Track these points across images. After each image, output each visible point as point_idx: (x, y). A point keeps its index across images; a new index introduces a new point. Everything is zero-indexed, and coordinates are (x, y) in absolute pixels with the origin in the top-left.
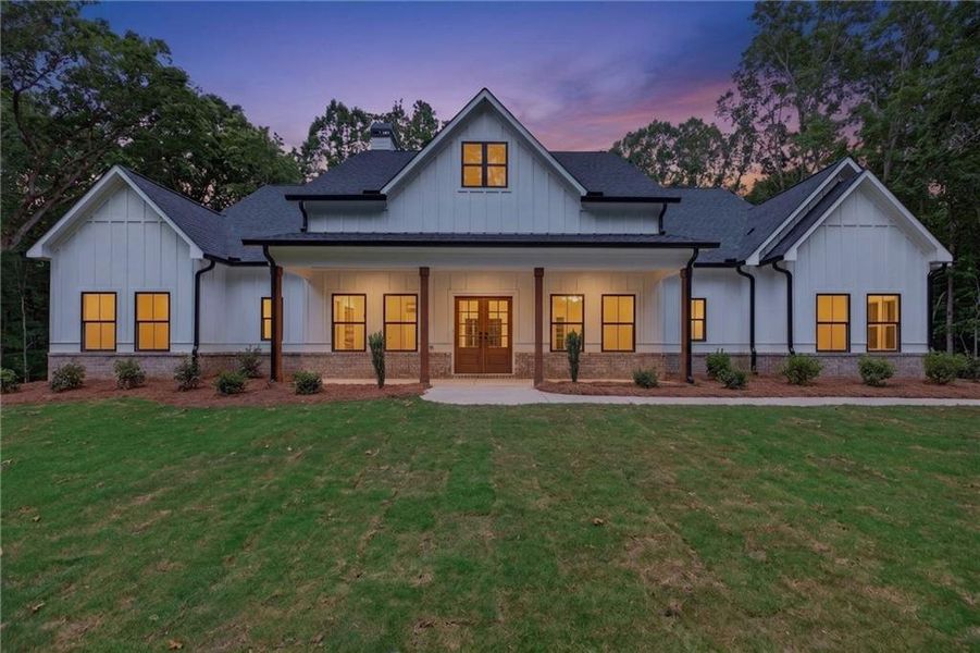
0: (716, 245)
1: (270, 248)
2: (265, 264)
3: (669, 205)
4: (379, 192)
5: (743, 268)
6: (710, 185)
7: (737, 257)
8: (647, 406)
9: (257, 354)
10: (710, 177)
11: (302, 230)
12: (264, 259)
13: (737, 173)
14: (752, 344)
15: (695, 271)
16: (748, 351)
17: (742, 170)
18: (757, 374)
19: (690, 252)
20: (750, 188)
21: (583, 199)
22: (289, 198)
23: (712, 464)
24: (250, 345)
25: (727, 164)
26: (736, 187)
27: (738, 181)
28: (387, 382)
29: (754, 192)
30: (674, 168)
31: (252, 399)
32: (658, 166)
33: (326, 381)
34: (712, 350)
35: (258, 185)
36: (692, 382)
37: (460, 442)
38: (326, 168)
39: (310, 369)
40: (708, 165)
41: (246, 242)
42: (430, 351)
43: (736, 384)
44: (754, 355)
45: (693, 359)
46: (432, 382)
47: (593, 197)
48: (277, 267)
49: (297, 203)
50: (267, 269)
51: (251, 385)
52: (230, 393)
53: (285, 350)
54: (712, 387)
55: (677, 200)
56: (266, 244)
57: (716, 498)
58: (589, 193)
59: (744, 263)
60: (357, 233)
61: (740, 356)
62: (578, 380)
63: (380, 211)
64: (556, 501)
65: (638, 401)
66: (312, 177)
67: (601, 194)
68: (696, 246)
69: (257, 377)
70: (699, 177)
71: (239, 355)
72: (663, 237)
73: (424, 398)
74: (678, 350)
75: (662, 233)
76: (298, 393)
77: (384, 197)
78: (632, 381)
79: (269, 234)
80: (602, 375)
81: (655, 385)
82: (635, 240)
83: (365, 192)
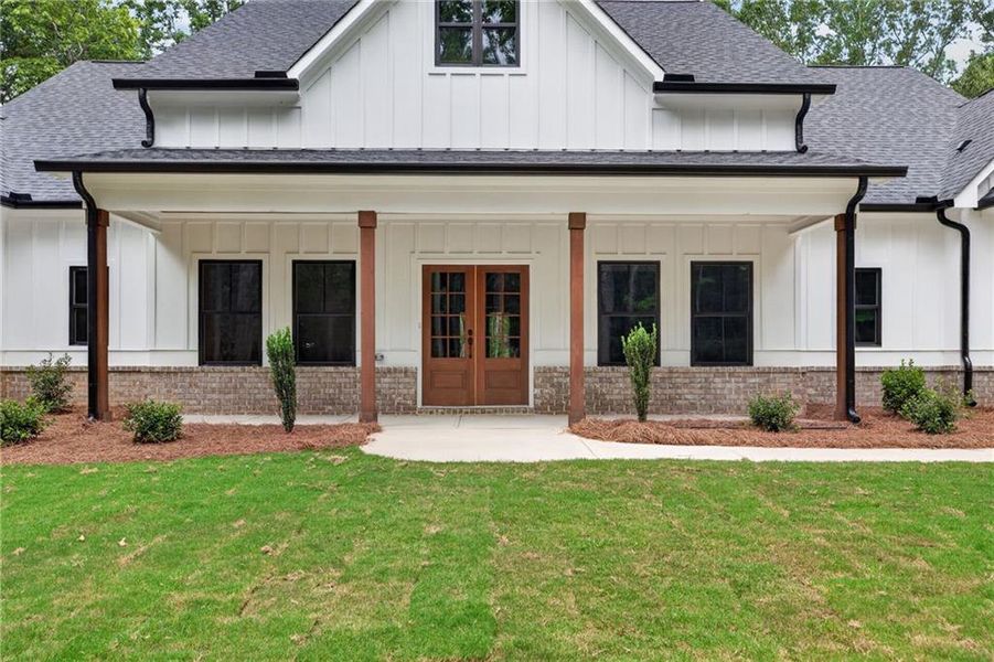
0: (900, 172)
1: (87, 177)
2: (76, 205)
3: (814, 98)
4: (284, 74)
5: (949, 213)
6: (888, 61)
7: (936, 193)
8: (774, 464)
9: (62, 370)
10: (888, 46)
11: (144, 143)
12: (76, 197)
13: (938, 39)
14: (965, 351)
15: (862, 218)
16: (956, 362)
17: (947, 35)
18: (974, 404)
19: (852, 184)
20: (962, 66)
21: (658, 87)
22: (119, 84)
23: (891, 569)
24: (50, 352)
25: (921, 25)
26: (936, 65)
27: (941, 53)
28: (301, 421)
29: (969, 73)
30: (823, 29)
31: (57, 452)
32: (794, 29)
33: (187, 419)
34: (894, 362)
35: (66, 62)
36: (856, 421)
37: (433, 530)
38: (188, 32)
39: (159, 398)
40: (885, 26)
41: (41, 166)
42: (378, 365)
43: (936, 424)
44: (968, 372)
45: (858, 377)
46: (382, 420)
47: (675, 84)
48: (100, 211)
49: (134, 95)
50: (80, 215)
51: (53, 426)
52: (17, 440)
53: (114, 361)
54: (894, 428)
55: (829, 89)
56: (77, 169)
57: (900, 632)
58: (667, 77)
59: (950, 203)
60: (246, 150)
61: (944, 371)
62: (649, 417)
63: (287, 110)
64: (608, 636)
65: (757, 455)
66: (162, 48)
67: (691, 78)
68: (864, 174)
69: (62, 412)
70: (868, 47)
71: (30, 371)
72: (802, 156)
73: (366, 449)
74: (831, 361)
75: (802, 150)
76: (136, 441)
77: (293, 85)
78: (748, 418)
79: (83, 151)
80: (692, 407)
81: (787, 426)
82: (753, 162)
83: (257, 74)
